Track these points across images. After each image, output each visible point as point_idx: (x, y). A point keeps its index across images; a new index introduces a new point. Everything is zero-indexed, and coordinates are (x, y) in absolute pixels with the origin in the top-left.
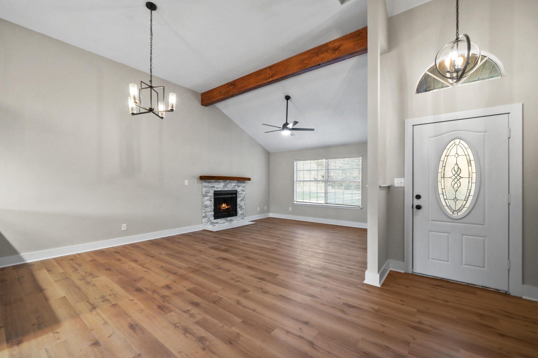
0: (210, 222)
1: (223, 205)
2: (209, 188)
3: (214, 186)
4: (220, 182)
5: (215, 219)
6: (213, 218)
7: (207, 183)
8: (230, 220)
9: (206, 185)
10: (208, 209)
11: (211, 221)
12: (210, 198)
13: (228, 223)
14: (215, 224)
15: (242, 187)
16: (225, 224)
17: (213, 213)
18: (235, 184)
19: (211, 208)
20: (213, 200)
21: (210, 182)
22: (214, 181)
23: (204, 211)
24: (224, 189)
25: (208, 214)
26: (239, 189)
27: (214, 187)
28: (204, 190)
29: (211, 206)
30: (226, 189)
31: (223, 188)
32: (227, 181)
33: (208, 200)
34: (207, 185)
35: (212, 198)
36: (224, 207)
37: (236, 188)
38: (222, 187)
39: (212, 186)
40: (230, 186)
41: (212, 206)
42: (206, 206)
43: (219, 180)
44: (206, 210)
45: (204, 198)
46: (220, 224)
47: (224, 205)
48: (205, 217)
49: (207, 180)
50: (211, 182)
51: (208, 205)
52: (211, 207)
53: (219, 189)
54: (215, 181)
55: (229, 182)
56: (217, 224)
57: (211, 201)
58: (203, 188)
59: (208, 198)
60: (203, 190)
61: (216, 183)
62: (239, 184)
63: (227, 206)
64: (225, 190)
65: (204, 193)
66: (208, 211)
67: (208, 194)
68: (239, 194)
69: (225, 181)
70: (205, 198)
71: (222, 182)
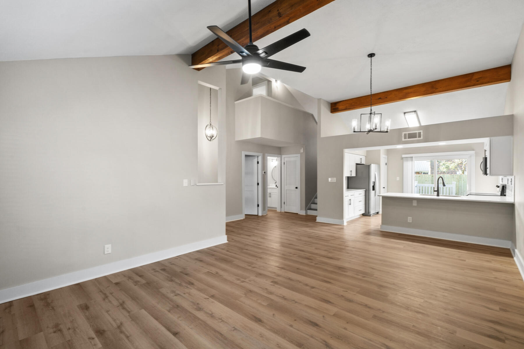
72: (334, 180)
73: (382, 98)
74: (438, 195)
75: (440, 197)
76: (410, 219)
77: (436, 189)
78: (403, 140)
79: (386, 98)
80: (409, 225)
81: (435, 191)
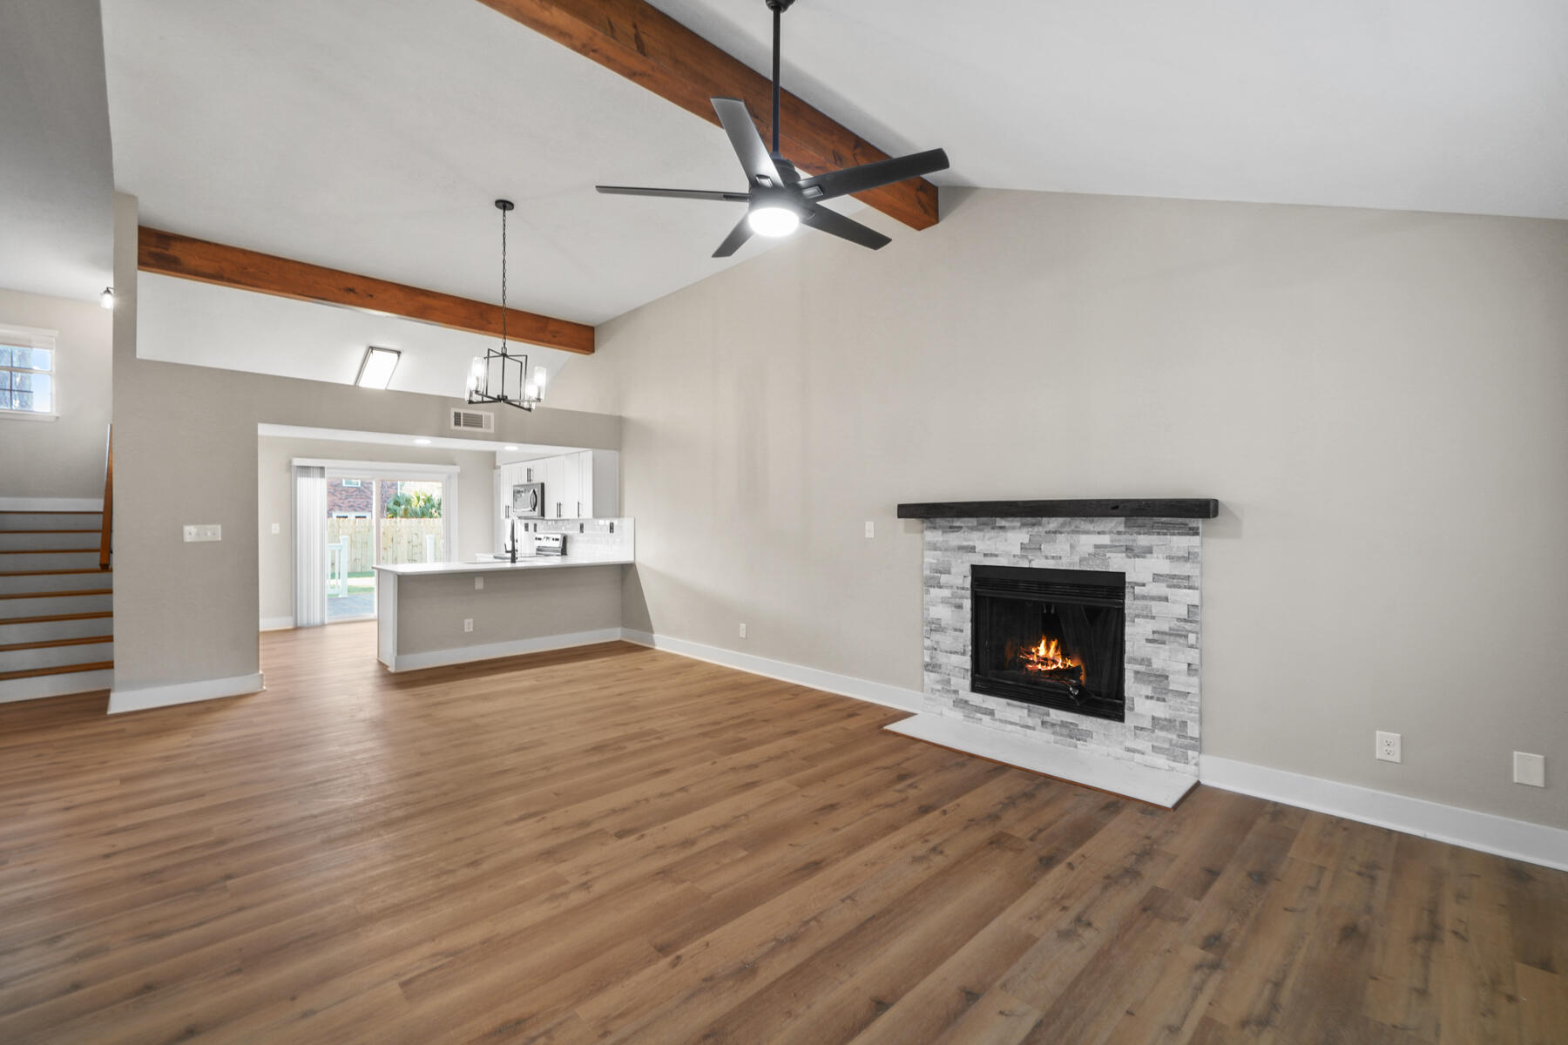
0: (954, 696)
1: (1042, 651)
2: (949, 553)
3: (971, 543)
4: (1002, 528)
5: (974, 689)
6: (967, 682)
7: (940, 532)
8: (1063, 724)
9: (936, 539)
10: (946, 640)
11: (956, 692)
12: (954, 596)
13: (1052, 737)
14: (979, 715)
15: (1171, 558)
16: (1029, 732)
17: (966, 662)
18: (1105, 540)
19: (956, 639)
20: (967, 604)
21: (951, 527)
22: (973, 521)
23: (928, 643)
24: (1030, 561)
25: (942, 658)
26: (1137, 571)
27: (972, 549)
28: (931, 558)
29: (956, 630)
30: (1039, 563)
31: (1023, 557)
32: (1045, 520)
33: (944, 601)
34: (941, 539)
35: (962, 597)
36: (1045, 661)
37: (1116, 563)
38: (1017, 551)
39: (965, 543)
40: (1067, 547)
41: (962, 631)
42: (936, 627)
43: (998, 519)
44: (937, 642)
45: (928, 592)
46: (1001, 721)
47: (1048, 647)
48: (931, 667)
49: (940, 521)
50: (960, 528)
51: (943, 624)
52: (958, 633)
53: (999, 558)
54: (978, 524)
55: (1063, 525)
56: (986, 718)
57: (960, 607)
58: (926, 553)
59: (946, 593)
60: (926, 560)
61: (980, 530)
62: (1143, 540)
63: (1065, 655)
64: (1035, 565)
65: (927, 572)
66: (943, 646)
67: (944, 578)
68: (1136, 598)
69: (1033, 525)
70: (932, 590)
71: (1014, 528)
72: (214, 532)
73: (357, 290)
74: (513, 560)
75: (518, 565)
76: (469, 624)
77: (509, 548)
78: (453, 426)
79: (371, 296)
80: (469, 640)
81: (507, 552)
